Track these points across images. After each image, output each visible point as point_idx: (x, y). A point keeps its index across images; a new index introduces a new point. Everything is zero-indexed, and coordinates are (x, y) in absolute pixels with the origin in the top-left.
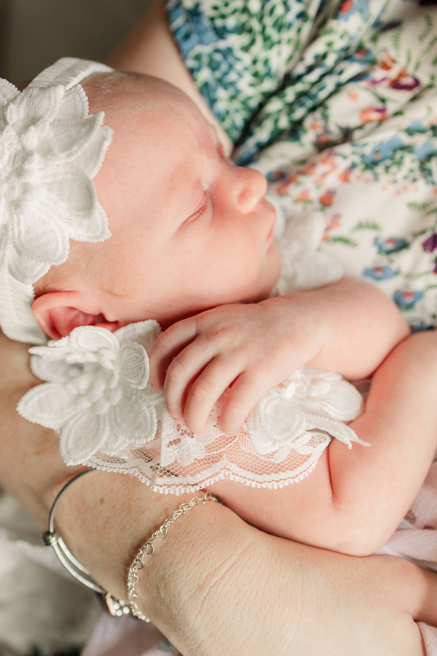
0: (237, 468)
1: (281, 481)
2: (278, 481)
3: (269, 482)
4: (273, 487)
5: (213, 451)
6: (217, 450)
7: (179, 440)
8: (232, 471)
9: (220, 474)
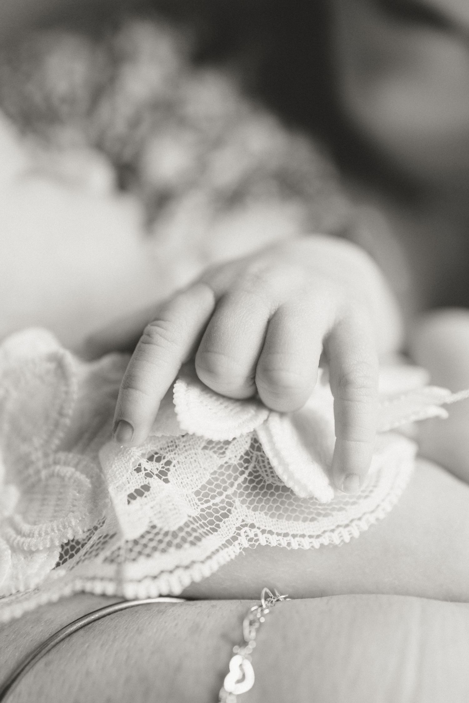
0: (266, 519)
1: (354, 524)
2: (347, 526)
3: (333, 531)
4: (342, 538)
5: (213, 497)
6: (220, 494)
7: (146, 488)
8: (259, 528)
9: (239, 538)
